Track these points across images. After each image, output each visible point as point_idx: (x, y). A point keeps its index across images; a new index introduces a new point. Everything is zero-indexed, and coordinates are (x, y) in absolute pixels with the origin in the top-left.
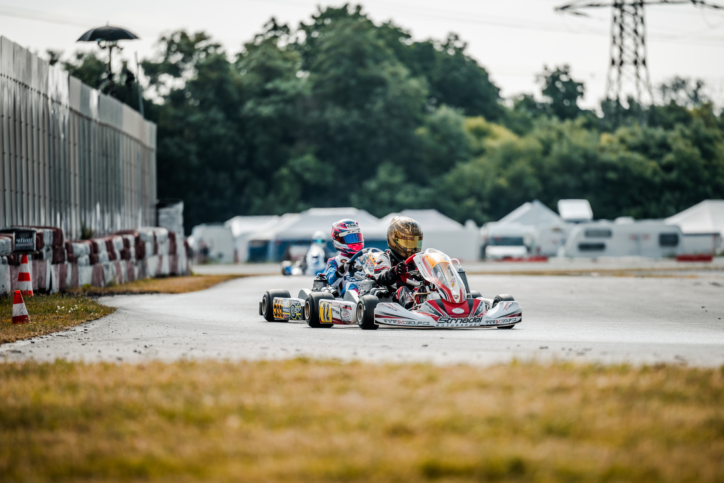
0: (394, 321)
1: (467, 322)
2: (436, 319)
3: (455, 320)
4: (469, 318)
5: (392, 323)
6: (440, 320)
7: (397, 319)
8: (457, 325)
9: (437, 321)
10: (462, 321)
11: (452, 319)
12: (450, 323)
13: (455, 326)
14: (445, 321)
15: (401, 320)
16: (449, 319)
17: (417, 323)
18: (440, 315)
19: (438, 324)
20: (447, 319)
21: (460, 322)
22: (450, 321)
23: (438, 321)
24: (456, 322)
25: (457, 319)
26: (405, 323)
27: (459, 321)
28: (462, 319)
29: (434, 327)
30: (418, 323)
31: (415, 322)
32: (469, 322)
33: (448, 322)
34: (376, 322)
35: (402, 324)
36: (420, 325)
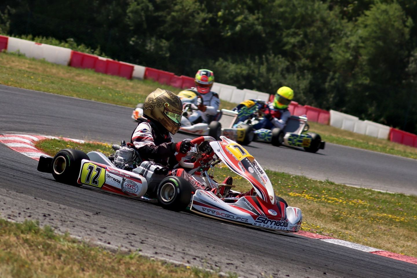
0: (212, 211)
1: (279, 225)
2: (254, 217)
3: (271, 221)
4: (280, 221)
5: (210, 213)
6: (258, 219)
7: (217, 210)
8: (272, 227)
9: (255, 219)
10: (276, 224)
11: (269, 220)
12: (267, 223)
13: (269, 227)
14: (263, 221)
15: (220, 212)
16: (266, 219)
17: (235, 218)
18: (258, 214)
19: (256, 223)
20: (264, 219)
21: (274, 225)
22: (266, 222)
23: (257, 220)
24: (271, 224)
25: (272, 221)
26: (224, 215)
27: (274, 223)
28: (275, 222)
29: (251, 224)
30: (237, 219)
31: (233, 217)
32: (281, 226)
33: (264, 223)
34: (193, 208)
35: (221, 216)
36: (238, 220)
